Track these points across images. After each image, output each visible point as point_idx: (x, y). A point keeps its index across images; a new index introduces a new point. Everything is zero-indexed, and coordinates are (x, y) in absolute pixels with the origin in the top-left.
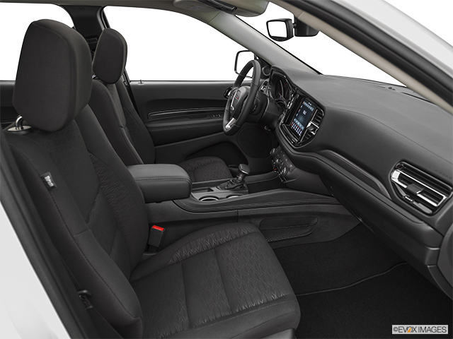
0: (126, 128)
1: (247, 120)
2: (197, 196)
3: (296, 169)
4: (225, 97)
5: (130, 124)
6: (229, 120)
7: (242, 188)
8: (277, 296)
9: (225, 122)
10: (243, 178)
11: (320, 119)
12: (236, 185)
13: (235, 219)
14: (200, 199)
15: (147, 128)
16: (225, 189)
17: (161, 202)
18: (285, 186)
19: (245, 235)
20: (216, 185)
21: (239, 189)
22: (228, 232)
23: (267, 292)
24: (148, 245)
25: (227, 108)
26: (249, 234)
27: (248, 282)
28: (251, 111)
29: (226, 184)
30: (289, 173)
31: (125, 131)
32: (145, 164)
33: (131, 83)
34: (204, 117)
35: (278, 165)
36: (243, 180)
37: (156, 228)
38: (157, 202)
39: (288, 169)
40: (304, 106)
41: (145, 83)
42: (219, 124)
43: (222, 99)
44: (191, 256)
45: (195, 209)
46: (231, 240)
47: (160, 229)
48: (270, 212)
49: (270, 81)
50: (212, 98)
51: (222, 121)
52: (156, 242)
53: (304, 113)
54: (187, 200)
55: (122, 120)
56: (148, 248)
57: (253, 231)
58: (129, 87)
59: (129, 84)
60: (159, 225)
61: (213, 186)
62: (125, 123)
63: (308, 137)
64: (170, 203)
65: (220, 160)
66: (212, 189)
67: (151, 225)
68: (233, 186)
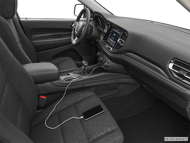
0: (20, 43)
1: (84, 38)
2: (62, 78)
3: (112, 62)
4: (71, 27)
5: (22, 41)
6: (74, 39)
7: (84, 72)
8: (111, 129)
9: (72, 39)
10: (85, 67)
11: (125, 38)
12: (81, 71)
13: (83, 89)
14: (64, 80)
15: (32, 43)
16: (76, 73)
17: (44, 83)
18: (106, 71)
19: (89, 97)
20: (71, 71)
21: (83, 73)
22: (81, 96)
23: (105, 128)
24: (38, 106)
25: (73, 32)
26: (91, 96)
27: (95, 123)
28: (86, 34)
29: (76, 71)
30: (108, 65)
31: (20, 45)
32: (33, 63)
33: (21, 20)
34: (61, 37)
35: (102, 61)
36: (84, 69)
37: (42, 97)
38: (41, 84)
39: (108, 63)
40: (113, 31)
41: (28, 20)
42: (70, 40)
43: (69, 28)
44: (62, 110)
45: (62, 85)
46: (82, 100)
47: (44, 97)
48: (100, 84)
49: (93, 19)
50: (64, 28)
51: (71, 39)
52: (42, 104)
53: (114, 35)
54: (58, 81)
55: (17, 39)
56: (38, 108)
57: (93, 94)
58: (20, 21)
59: (20, 20)
60: (43, 95)
61: (70, 72)
62: (19, 40)
63: (119, 46)
64: (49, 83)
65: (70, 58)
66: (69, 74)
67: (39, 96)
68: (80, 72)
